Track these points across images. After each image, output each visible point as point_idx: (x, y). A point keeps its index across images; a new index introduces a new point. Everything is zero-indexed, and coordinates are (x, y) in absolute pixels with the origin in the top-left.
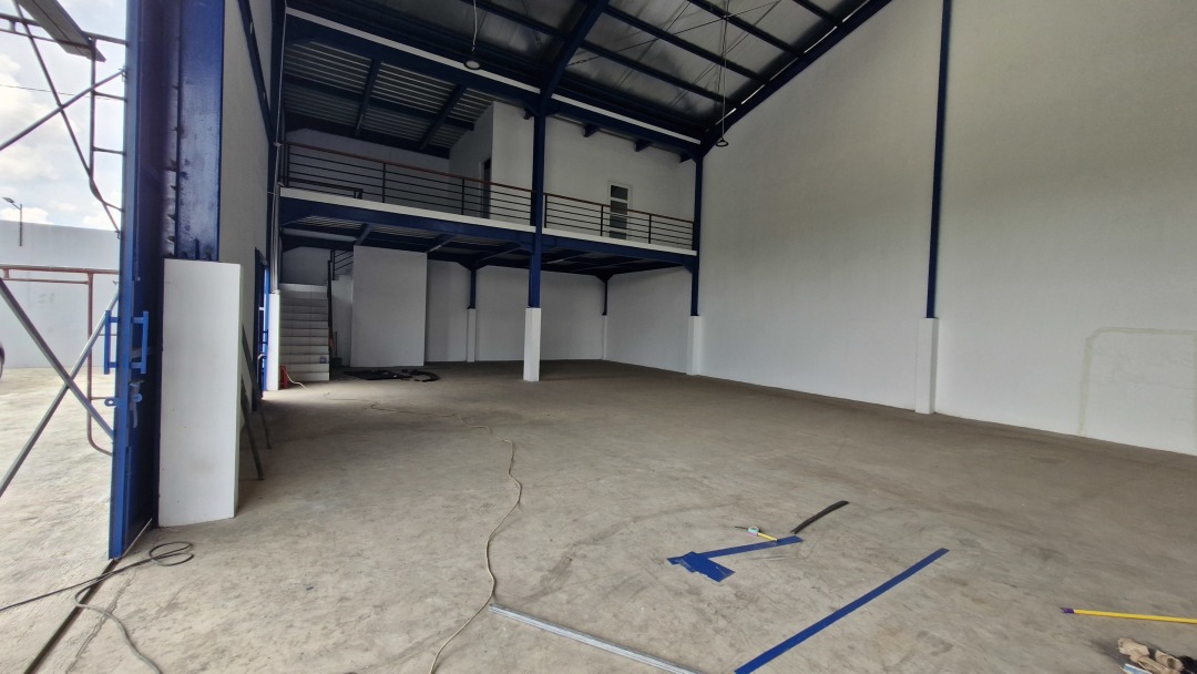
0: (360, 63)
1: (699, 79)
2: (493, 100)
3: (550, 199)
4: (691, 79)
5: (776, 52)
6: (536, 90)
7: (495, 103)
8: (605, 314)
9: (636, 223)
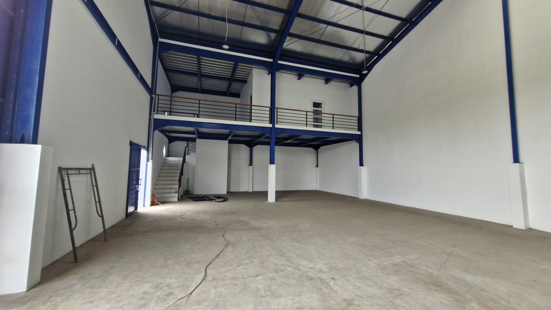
0: (193, 59)
1: (354, 43)
2: (252, 68)
3: (279, 110)
4: (349, 44)
5: (397, 23)
6: (271, 60)
7: (254, 69)
8: (317, 166)
9: (326, 119)
